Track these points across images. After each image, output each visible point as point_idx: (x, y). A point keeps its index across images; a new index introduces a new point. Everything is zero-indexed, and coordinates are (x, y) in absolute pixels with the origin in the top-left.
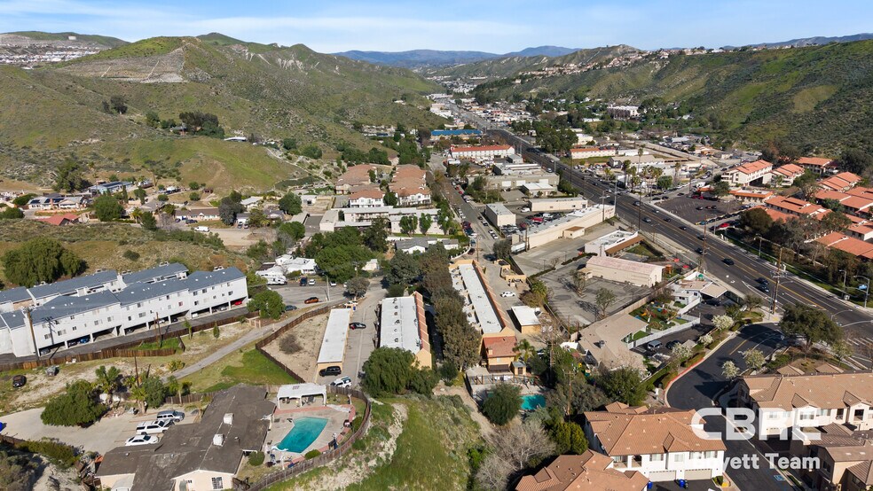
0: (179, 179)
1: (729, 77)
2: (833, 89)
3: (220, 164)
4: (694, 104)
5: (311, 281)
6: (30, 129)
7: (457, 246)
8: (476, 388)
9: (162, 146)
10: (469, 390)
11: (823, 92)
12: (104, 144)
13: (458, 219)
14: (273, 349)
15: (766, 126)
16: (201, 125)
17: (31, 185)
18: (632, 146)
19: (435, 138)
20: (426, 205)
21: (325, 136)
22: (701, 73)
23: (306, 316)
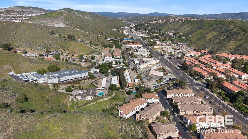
0: (69, 51)
1: (197, 27)
2: (217, 33)
3: (77, 48)
4: (187, 34)
5: (99, 73)
6: (36, 38)
7: (126, 67)
8: (126, 91)
9: (64, 43)
10: (125, 91)
11: (215, 33)
12: (52, 42)
13: (127, 62)
14: (94, 84)
15: (199, 42)
16: (71, 38)
17: (40, 52)
18: (169, 45)
19: (124, 41)
20: (120, 58)
21: (98, 40)
22: (191, 25)
23: (99, 79)
